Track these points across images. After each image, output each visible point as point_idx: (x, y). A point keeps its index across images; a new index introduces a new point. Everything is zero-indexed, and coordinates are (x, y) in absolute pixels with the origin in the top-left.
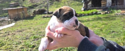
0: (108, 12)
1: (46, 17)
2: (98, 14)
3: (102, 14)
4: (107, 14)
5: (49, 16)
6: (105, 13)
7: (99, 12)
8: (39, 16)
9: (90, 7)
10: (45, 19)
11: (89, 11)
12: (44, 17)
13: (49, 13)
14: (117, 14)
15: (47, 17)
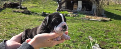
0: (76, 16)
1: (16, 12)
2: (67, 16)
3: (71, 16)
4: (74, 17)
5: (20, 11)
6: (74, 16)
7: (68, 15)
8: (9, 10)
9: (64, 9)
10: (15, 13)
11: (62, 12)
12: (15, 12)
13: (21, 8)
14: (82, 19)
15: (18, 12)
